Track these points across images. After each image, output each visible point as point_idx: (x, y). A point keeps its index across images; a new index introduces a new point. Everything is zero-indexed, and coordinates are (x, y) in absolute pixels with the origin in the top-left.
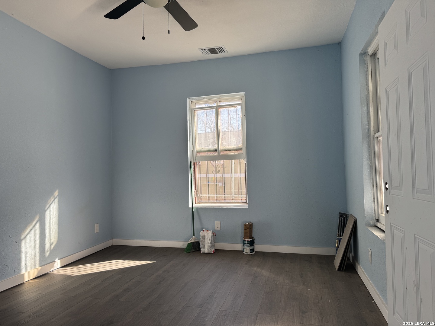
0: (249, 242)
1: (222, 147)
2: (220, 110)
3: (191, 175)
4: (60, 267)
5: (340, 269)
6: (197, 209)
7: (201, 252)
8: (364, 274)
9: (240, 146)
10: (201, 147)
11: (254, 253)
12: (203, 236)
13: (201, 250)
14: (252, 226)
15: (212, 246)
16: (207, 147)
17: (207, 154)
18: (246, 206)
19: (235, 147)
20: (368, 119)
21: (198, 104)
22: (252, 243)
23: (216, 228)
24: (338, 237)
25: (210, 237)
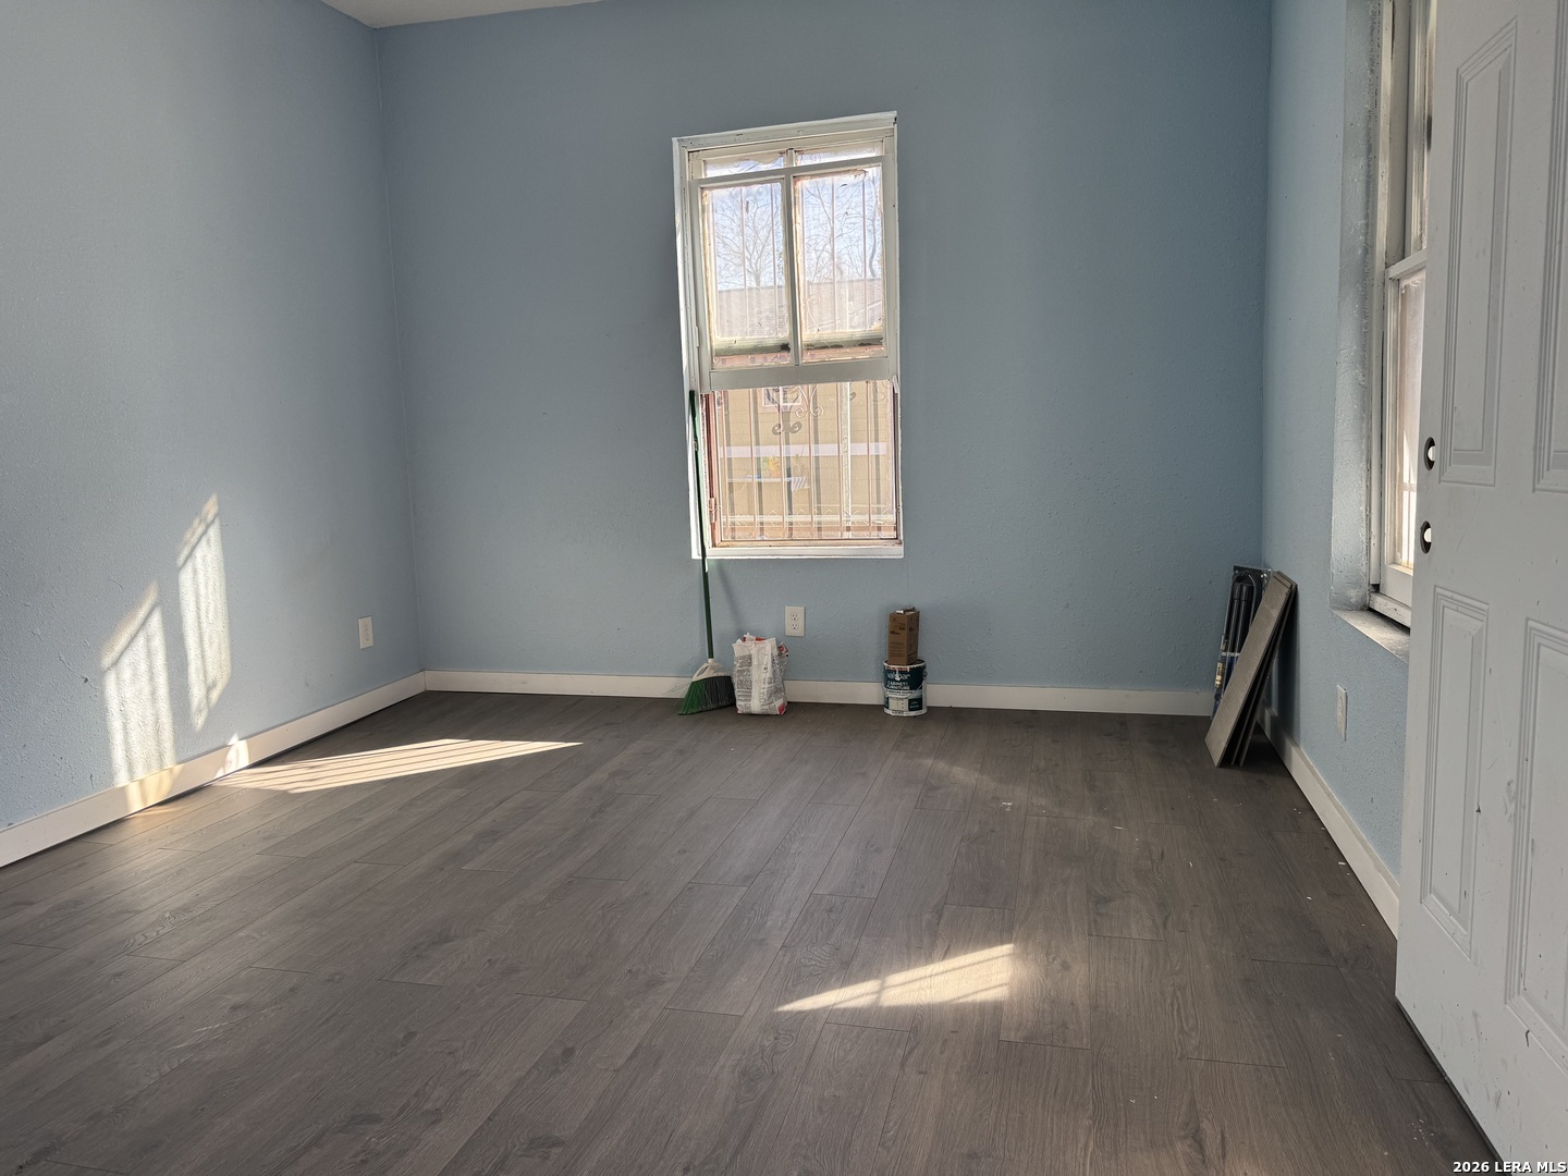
0: (906, 677)
1: (807, 335)
2: (799, 184)
3: (696, 440)
4: (247, 764)
5: (1227, 760)
6: (721, 564)
7: (736, 709)
8: (1314, 773)
9: (876, 327)
10: (730, 333)
11: (924, 711)
12: (743, 658)
13: (738, 703)
14: (918, 621)
15: (776, 691)
16: (752, 333)
17: (753, 360)
18: (897, 551)
19: (859, 332)
20: (1367, 209)
21: (714, 163)
22: (916, 679)
23: (789, 631)
24: (1224, 654)
25: (767, 661)
